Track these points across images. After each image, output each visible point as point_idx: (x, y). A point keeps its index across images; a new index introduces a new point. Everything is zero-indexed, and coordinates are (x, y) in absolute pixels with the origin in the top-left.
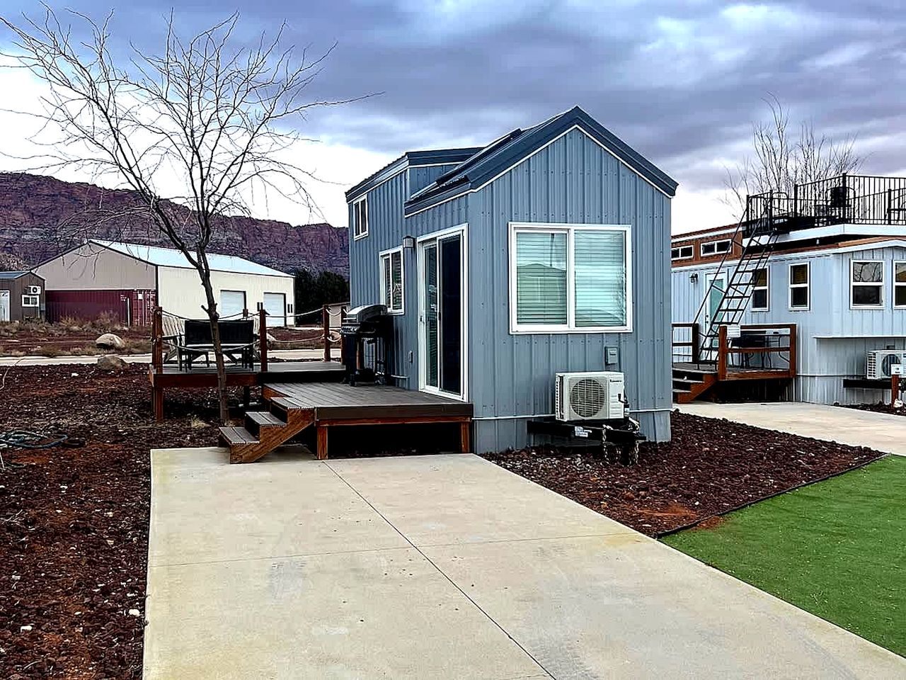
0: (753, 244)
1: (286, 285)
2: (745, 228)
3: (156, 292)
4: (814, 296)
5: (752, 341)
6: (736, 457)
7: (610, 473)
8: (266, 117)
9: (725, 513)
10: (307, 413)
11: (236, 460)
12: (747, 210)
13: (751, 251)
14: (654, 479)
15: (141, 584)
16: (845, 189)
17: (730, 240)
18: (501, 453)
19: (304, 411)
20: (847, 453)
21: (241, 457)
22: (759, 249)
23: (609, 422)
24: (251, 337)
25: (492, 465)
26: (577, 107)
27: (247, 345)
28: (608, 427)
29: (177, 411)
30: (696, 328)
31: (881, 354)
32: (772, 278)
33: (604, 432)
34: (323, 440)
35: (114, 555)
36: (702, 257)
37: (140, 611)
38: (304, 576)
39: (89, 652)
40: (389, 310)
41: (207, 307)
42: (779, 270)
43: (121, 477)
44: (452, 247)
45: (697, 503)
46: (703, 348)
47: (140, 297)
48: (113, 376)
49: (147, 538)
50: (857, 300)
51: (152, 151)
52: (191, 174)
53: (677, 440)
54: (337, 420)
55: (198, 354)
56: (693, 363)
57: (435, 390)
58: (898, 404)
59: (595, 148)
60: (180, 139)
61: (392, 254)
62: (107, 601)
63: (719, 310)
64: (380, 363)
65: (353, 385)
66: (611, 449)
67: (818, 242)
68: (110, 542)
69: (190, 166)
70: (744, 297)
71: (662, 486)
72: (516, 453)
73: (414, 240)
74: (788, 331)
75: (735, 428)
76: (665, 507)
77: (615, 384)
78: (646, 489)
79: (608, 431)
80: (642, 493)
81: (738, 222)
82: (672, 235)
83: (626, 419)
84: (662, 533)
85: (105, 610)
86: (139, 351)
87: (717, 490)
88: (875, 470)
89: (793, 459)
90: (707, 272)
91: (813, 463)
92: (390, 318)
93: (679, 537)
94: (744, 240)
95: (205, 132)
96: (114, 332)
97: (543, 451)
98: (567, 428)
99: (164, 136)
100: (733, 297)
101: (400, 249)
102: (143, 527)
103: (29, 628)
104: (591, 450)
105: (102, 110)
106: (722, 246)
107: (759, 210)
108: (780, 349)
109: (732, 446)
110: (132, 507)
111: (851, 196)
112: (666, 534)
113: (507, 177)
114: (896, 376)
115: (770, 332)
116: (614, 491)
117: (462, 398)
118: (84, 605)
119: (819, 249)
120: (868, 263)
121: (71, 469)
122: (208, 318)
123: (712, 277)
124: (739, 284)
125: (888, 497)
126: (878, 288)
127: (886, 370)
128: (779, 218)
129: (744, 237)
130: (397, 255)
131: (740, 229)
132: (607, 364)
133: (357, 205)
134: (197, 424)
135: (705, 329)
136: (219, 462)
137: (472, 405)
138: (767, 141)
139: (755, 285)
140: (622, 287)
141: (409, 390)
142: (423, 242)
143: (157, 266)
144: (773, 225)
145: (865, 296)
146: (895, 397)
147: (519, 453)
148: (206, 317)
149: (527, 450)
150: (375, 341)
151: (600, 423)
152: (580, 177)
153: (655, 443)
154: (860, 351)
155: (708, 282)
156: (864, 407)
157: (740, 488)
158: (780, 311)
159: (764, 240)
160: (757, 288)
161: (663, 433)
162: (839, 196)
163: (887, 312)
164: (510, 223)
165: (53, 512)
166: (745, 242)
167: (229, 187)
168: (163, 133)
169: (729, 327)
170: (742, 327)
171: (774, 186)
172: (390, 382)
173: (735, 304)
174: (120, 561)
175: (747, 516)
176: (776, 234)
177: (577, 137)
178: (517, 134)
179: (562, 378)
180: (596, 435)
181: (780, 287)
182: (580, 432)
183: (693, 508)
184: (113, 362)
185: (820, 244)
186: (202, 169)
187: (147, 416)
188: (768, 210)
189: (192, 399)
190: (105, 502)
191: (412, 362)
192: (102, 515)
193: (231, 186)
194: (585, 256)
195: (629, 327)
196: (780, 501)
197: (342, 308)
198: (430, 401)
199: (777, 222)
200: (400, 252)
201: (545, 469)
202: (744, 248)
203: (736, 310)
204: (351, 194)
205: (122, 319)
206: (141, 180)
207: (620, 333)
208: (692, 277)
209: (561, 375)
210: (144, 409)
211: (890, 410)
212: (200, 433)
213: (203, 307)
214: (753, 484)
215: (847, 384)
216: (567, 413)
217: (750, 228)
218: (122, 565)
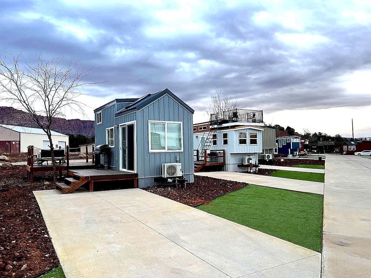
0: (213, 127)
1: (66, 139)
2: (210, 123)
3: (20, 141)
4: (229, 142)
5: (213, 154)
6: (212, 186)
7: (179, 191)
8: (70, 87)
9: (210, 200)
10: (87, 178)
11: (63, 193)
12: (211, 118)
13: (212, 129)
14: (191, 193)
15: (45, 228)
16: (236, 113)
17: (206, 126)
18: (147, 188)
19: (85, 177)
20: (240, 184)
21: (65, 192)
22: (215, 129)
23: (177, 177)
24: (63, 155)
25: (144, 191)
26: (167, 89)
27: (62, 157)
28: (178, 179)
29: (38, 179)
30: (198, 151)
31: (247, 157)
32: (218, 137)
33: (176, 180)
34: (92, 186)
35: (33, 221)
36: (199, 131)
37: (48, 235)
38: (96, 223)
39: (36, 247)
40: (109, 146)
41: (50, 146)
42: (220, 134)
43: (25, 200)
44: (131, 127)
45: (203, 198)
46: (200, 157)
47: (14, 143)
48: (9, 169)
49: (42, 216)
50: (240, 143)
51: (31, 96)
52: (45, 103)
53: (195, 182)
54: (96, 180)
55: (44, 161)
56: (197, 161)
57: (125, 170)
58: (252, 171)
59: (172, 100)
60: (42, 93)
61: (110, 129)
62: (36, 234)
63: (204, 146)
64: (106, 162)
65: (98, 169)
66: (178, 185)
67: (230, 127)
68: (30, 218)
69: (45, 101)
70: (211, 142)
71: (193, 194)
72: (151, 188)
73: (118, 125)
74: (222, 152)
75: (210, 179)
76: (195, 199)
77: (179, 166)
78: (189, 195)
79: (178, 180)
80: (188, 196)
81: (209, 121)
82: (194, 124)
83: (182, 176)
84: (195, 206)
85: (37, 236)
86: (14, 161)
87: (208, 194)
88: (247, 188)
89: (226, 186)
90: (200, 135)
91: (232, 187)
92: (110, 149)
93: (200, 207)
94: (210, 126)
95: (51, 91)
96: (4, 155)
97: (159, 187)
98: (166, 180)
99: (36, 92)
100: (207, 142)
101: (113, 127)
102: (40, 213)
103: (14, 242)
104: (173, 185)
105: (15, 83)
106: (204, 128)
107: (214, 119)
108: (220, 157)
109: (210, 183)
110: (33, 208)
111: (238, 115)
112: (196, 206)
113: (148, 107)
114: (251, 164)
115: (218, 152)
116: (181, 196)
117: (135, 172)
118: (29, 235)
119: (231, 129)
120: (242, 133)
121: (6, 198)
122: (50, 149)
123: (202, 137)
124: (209, 139)
125: (251, 195)
126: (246, 139)
127: (248, 162)
128: (219, 120)
129: (210, 125)
130: (112, 130)
131: (209, 123)
132: (176, 161)
133: (98, 114)
134: (47, 183)
135: (200, 151)
136: (58, 194)
137: (138, 174)
138: (215, 99)
139: (213, 139)
140: (180, 139)
141: (116, 170)
142: (121, 126)
143: (20, 133)
144: (218, 122)
145: (242, 142)
146: (251, 169)
147: (152, 187)
148: (49, 149)
149: (154, 186)
150: (104, 156)
151: (175, 178)
152: (168, 108)
153: (190, 183)
154: (242, 157)
155: (201, 138)
156: (243, 172)
157: (214, 194)
158: (220, 146)
159: (216, 126)
160: (214, 140)
161: (192, 180)
162: (235, 115)
163: (248, 146)
164: (149, 121)
165: (7, 211)
166: (211, 127)
167: (58, 108)
168: (36, 91)
169: (207, 150)
170: (210, 150)
171: (217, 111)
172: (109, 168)
173: (208, 144)
174: (36, 223)
175: (217, 201)
176: (219, 125)
177: (167, 97)
178: (149, 95)
179: (164, 165)
180: (174, 181)
181: (220, 139)
182: (170, 180)
183: (202, 199)
184: (8, 165)
185: (230, 128)
186: (49, 102)
187: (27, 182)
188: (216, 118)
189: (41, 176)
190: (23, 207)
191: (117, 162)
192: (24, 211)
193: (59, 107)
194: (170, 130)
195: (182, 150)
196: (224, 197)
197: (93, 146)
198: (123, 173)
199: (219, 121)
200: (113, 129)
201: (160, 191)
202: (210, 129)
203: (209, 146)
204: (96, 111)
205: (6, 150)
206: (28, 105)
207: (180, 152)
208: (196, 137)
209: (164, 164)
210: (25, 179)
211: (250, 173)
212: (48, 185)
213: (48, 146)
214: (217, 192)
215: (239, 166)
216: (165, 175)
217: (212, 123)
218: (37, 224)
